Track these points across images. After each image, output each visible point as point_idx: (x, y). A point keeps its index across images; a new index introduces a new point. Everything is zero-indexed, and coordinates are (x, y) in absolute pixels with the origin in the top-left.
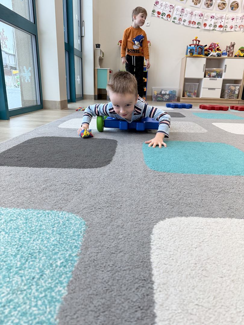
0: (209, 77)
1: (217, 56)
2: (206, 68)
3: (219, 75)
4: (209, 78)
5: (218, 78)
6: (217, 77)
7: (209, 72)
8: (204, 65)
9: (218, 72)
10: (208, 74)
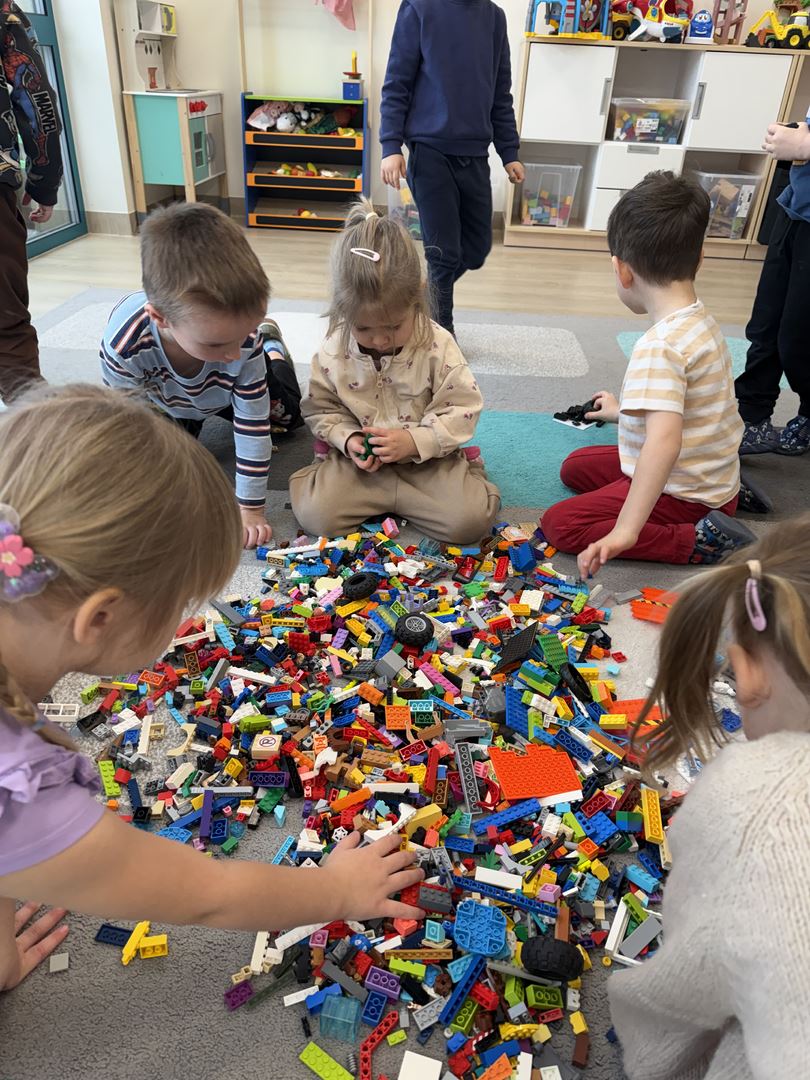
0: (625, 140)
1: (666, 42)
2: (613, 96)
3: (672, 130)
4: (626, 144)
5: (666, 141)
6: (661, 139)
7: (626, 117)
8: (608, 81)
9: (666, 117)
10: (625, 123)
